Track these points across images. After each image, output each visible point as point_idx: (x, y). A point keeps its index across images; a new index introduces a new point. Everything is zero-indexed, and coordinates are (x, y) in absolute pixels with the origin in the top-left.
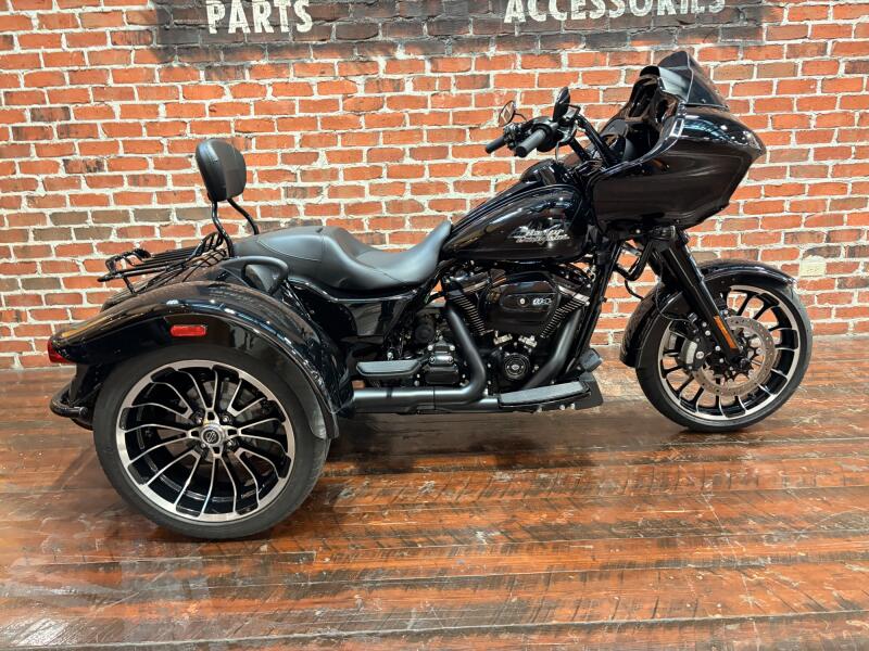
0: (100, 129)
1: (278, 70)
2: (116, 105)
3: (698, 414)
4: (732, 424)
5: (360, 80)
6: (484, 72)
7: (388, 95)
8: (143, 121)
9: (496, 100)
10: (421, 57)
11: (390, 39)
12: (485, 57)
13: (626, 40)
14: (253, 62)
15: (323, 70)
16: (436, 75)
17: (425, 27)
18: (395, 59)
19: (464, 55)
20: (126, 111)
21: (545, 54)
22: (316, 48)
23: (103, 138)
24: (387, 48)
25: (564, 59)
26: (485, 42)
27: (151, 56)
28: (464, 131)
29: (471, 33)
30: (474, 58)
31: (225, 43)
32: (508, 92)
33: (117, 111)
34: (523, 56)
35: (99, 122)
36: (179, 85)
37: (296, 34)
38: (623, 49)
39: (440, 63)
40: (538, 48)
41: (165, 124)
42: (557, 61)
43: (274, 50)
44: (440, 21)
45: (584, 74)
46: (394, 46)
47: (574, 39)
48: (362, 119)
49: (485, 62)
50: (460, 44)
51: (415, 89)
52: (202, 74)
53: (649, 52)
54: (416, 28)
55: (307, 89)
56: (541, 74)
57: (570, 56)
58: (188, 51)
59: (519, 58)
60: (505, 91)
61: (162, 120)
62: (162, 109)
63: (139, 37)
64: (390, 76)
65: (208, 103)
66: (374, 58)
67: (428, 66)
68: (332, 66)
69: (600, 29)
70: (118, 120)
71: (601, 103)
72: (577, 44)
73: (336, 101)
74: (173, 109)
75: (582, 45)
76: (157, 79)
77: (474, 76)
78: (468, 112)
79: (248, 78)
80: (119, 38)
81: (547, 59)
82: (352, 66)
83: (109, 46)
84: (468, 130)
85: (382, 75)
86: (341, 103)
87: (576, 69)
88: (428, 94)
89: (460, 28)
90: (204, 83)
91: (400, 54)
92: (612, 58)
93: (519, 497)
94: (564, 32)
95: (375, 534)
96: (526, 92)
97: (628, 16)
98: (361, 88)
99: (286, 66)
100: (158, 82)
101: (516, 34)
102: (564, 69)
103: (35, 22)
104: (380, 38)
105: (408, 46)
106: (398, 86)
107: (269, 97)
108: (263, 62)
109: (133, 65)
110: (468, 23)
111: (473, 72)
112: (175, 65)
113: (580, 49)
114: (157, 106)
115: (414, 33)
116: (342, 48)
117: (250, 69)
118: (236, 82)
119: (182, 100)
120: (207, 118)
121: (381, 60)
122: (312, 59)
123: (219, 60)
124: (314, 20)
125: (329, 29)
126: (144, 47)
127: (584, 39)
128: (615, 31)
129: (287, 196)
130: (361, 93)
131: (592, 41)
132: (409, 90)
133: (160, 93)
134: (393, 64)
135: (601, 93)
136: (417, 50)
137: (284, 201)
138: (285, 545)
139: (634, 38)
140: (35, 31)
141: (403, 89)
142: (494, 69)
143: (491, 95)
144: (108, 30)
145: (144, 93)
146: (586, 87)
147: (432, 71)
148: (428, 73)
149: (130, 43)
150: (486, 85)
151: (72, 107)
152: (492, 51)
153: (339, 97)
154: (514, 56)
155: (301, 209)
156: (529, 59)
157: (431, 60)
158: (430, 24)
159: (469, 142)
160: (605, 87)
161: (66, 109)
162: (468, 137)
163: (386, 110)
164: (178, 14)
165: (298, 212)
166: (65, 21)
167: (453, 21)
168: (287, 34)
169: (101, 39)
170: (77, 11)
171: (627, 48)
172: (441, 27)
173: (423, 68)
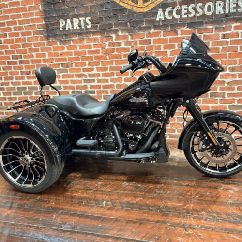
0: (30, 62)
1: (81, 40)
2: (34, 54)
3: (207, 169)
5: (107, 43)
6: (149, 38)
7: (116, 48)
8: (42, 59)
9: (154, 48)
10: (127, 34)
11: (117, 28)
12: (150, 33)
13: (203, 24)
14: (73, 39)
15: (95, 40)
16: (133, 40)
17: (129, 24)
18: (118, 35)
19: (142, 33)
20: (38, 56)
21: (171, 31)
22: (93, 33)
23: (31, 64)
24: (116, 32)
25: (179, 32)
26: (149, 28)
27: (44, 38)
29: (144, 25)
30: (146, 33)
31: (65, 33)
32: (158, 45)
33: (35, 55)
34: (163, 32)
35: (30, 59)
36: (51, 47)
37: (87, 29)
38: (202, 27)
39: (134, 36)
40: (169, 29)
41: (47, 59)
42: (176, 33)
43: (80, 34)
44: (134, 21)
46: (118, 31)
47: (183, 25)
48: (108, 56)
49: (149, 35)
50: (141, 29)
51: (125, 45)
52: (58, 43)
53: (213, 28)
54: (125, 24)
55: (90, 46)
56: (170, 38)
57: (181, 31)
58: (54, 36)
59: (162, 33)
60: (157, 45)
61: (47, 58)
62: (47, 55)
63: (41, 33)
64: (117, 41)
65: (60, 52)
66: (111, 35)
67: (130, 37)
68: (97, 39)
69: (193, 21)
70: (35, 58)
72: (184, 26)
73: (99, 51)
74: (50, 55)
75: (186, 27)
76: (46, 45)
77: (145, 40)
79: (72, 44)
80: (36, 33)
81: (173, 32)
82: (105, 39)
83: (33, 36)
85: (114, 41)
86: (101, 52)
87: (184, 36)
88: (130, 47)
89: (140, 24)
90: (59, 46)
91: (120, 33)
92: (197, 31)
93: (126, 192)
94: (179, 22)
95: (72, 197)
96: (165, 45)
97: (204, 15)
98: (107, 46)
99: (83, 39)
100: (46, 46)
101: (161, 24)
102: (179, 36)
103: (13, 29)
104: (113, 28)
105: (123, 31)
106: (120, 44)
107: (78, 49)
108: (76, 38)
109: (39, 41)
110: (144, 21)
111: (145, 38)
112: (51, 40)
113: (185, 29)
114: (45, 54)
115: (125, 26)
116: (101, 33)
117: (73, 41)
118: (68, 45)
119: (53, 52)
120: (60, 57)
121: (114, 36)
122: (92, 37)
123: (63, 38)
124: (92, 23)
125: (97, 26)
126: (42, 35)
127: (187, 24)
128: (198, 21)
129: (84, 82)
130: (107, 47)
131: (190, 25)
132: (123, 46)
133: (47, 49)
134: (118, 37)
136: (126, 32)
137: (83, 84)
138: (45, 197)
139: (207, 23)
140: (13, 32)
141: (121, 45)
142: (153, 37)
143: (152, 47)
144: (32, 31)
145: (42, 50)
148: (130, 40)
149: (38, 34)
150: (150, 43)
151: (22, 55)
152: (152, 31)
153: (100, 49)
154: (160, 32)
155: (89, 87)
156: (166, 33)
157: (131, 35)
158: (130, 23)
161: (21, 55)
163: (116, 53)
164: (52, 24)
165: (87, 88)
166: (21, 28)
167: (138, 21)
168: (83, 29)
169: (30, 34)
170: (24, 25)
171: (204, 27)
172: (134, 23)
173: (128, 38)
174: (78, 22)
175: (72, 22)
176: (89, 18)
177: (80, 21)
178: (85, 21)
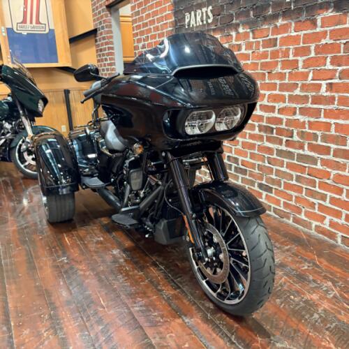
6: (275, 37)
9: (280, 54)
10: (248, 30)
11: (238, 21)
12: (276, 26)
17: (252, 13)
18: (239, 33)
19: (266, 27)
21: (308, 19)
22: (214, 30)
24: (236, 27)
25: (319, 23)
26: (276, 17)
28: (264, 74)
29: (270, 12)
30: (271, 27)
31: (189, 32)
32: (286, 49)
34: (296, 23)
37: (208, 24)
39: (256, 33)
40: (303, 18)
42: (314, 24)
44: (257, 7)
45: (331, 31)
46: (238, 25)
47: (326, 6)
49: (277, 30)
50: (265, 19)
51: (246, 49)
54: (248, 13)
56: (305, 34)
57: (323, 20)
59: (293, 25)
60: (284, 47)
63: (171, 33)
64: (237, 43)
66: (231, 33)
67: (251, 35)
71: (342, 54)
72: (327, 9)
75: (330, 11)
77: (270, 39)
78: (266, 62)
80: (168, 33)
81: (308, 22)
82: (224, 38)
84: (267, 74)
85: (234, 42)
87: (326, 29)
88: (250, 52)
89: (265, 10)
96: (296, 49)
101: (292, 7)
102: (318, 30)
103: (152, 30)
104: (234, 22)
105: (244, 24)
106: (239, 47)
110: (270, 5)
111: (270, 37)
113: (330, 13)
115: (246, 16)
116: (221, 30)
121: (234, 34)
124: (213, 16)
125: (218, 20)
127: (332, 4)
131: (338, 5)
132: (243, 50)
134: (239, 37)
135: (342, 46)
136: (248, 27)
140: (153, 33)
141: (241, 50)
142: (280, 34)
143: (277, 51)
144: (165, 31)
146: (332, 42)
147: (254, 38)
148: (251, 40)
150: (275, 45)
152: (280, 22)
154: (291, 24)
156: (299, 24)
157: (253, 31)
158: (253, 10)
159: (267, 81)
160: (344, 41)
162: (267, 78)
164: (179, 21)
166: (157, 28)
167: (263, 6)
168: (205, 25)
169: (163, 35)
170: (160, 24)
172: (258, 11)
173: (249, 37)
174: (200, 15)
175: (195, 15)
176: (210, 8)
177: (202, 13)
178: (206, 12)
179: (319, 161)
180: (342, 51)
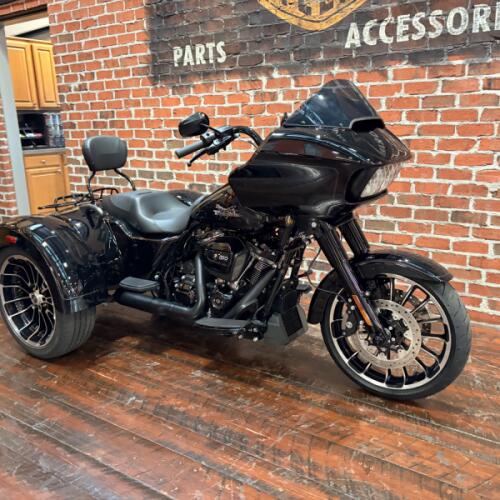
0: (126, 124)
1: (208, 87)
2: (133, 110)
3: (362, 375)
4: (390, 393)
5: (252, 93)
7: (268, 103)
8: (144, 119)
10: (288, 76)
11: (270, 64)
12: (331, 74)
13: (443, 56)
14: (195, 83)
15: (231, 86)
16: (298, 89)
17: (292, 55)
18: (272, 78)
19: (317, 74)
20: (138, 113)
21: (375, 70)
22: (228, 72)
23: (127, 128)
24: (268, 71)
25: (390, 74)
26: (330, 64)
27: (148, 82)
29: (322, 57)
30: (323, 75)
31: (182, 72)
33: (133, 113)
34: (358, 73)
35: (125, 119)
36: (160, 98)
37: (217, 64)
38: (441, 63)
39: (300, 80)
40: (370, 66)
41: (152, 121)
42: (384, 75)
43: (206, 74)
44: (301, 50)
45: (406, 85)
46: (272, 69)
47: (399, 57)
48: (252, 120)
49: (331, 78)
50: (314, 65)
51: (284, 99)
52: (171, 91)
53: (464, 66)
54: (286, 56)
55: (221, 99)
56: (371, 86)
57: (395, 72)
58: (165, 78)
59: (356, 74)
61: (152, 118)
62: (152, 113)
63: (144, 71)
64: (270, 90)
65: (172, 108)
66: (260, 78)
67: (293, 82)
68: (235, 84)
69: (420, 48)
70: (133, 118)
71: (420, 109)
72: (400, 61)
73: (237, 108)
74: (158, 113)
75: (405, 62)
76: (151, 95)
79: (192, 93)
80: (137, 71)
81: (377, 73)
82: (247, 84)
83: (131, 76)
85: (264, 89)
86: (240, 109)
87: (400, 82)
88: (292, 102)
89: (314, 54)
90: (172, 96)
91: (276, 75)
92: (430, 71)
94: (390, 52)
97: (445, 36)
98: (252, 98)
99: (211, 85)
100: (151, 97)
101: (354, 55)
102: (390, 82)
103: (103, 65)
104: (264, 64)
105: (281, 69)
106: (274, 96)
107: (202, 105)
108: (200, 83)
109: (141, 87)
110: (319, 50)
112: (158, 86)
113: (404, 65)
114: (149, 110)
115: (285, 59)
116: (242, 73)
117: (194, 87)
118: (186, 96)
119: (161, 107)
120: (172, 118)
121: (264, 79)
122: (226, 80)
123: (178, 82)
124: (227, 54)
125: (235, 59)
126: (145, 76)
127: (407, 56)
128: (433, 49)
129: (210, 169)
130: (252, 102)
131: (414, 58)
132: (280, 100)
133: (154, 102)
134: (271, 82)
135: (421, 101)
136: (286, 72)
137: (208, 172)
139: (451, 54)
140: (103, 69)
141: (276, 99)
144: (131, 67)
145: (146, 103)
146: (408, 95)
147: (296, 86)
148: (293, 87)
149: (139, 74)
151: (115, 111)
152: (336, 70)
153: (240, 105)
154: (352, 73)
155: (217, 178)
156: (364, 74)
157: (295, 78)
158: (295, 53)
160: (423, 96)
161: (113, 112)
163: (266, 113)
164: (161, 56)
165: (215, 180)
166: (114, 63)
167: (309, 49)
168: (212, 65)
169: (127, 73)
170: (119, 58)
171: (444, 62)
172: (302, 54)
173: (289, 84)
174: (203, 51)
175: (194, 52)
176: (222, 44)
177: (207, 50)
178: (215, 49)
179: (396, 225)
180: (420, 106)
